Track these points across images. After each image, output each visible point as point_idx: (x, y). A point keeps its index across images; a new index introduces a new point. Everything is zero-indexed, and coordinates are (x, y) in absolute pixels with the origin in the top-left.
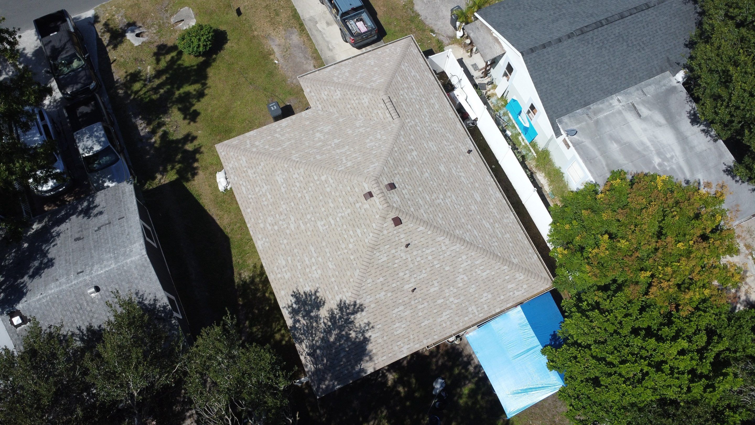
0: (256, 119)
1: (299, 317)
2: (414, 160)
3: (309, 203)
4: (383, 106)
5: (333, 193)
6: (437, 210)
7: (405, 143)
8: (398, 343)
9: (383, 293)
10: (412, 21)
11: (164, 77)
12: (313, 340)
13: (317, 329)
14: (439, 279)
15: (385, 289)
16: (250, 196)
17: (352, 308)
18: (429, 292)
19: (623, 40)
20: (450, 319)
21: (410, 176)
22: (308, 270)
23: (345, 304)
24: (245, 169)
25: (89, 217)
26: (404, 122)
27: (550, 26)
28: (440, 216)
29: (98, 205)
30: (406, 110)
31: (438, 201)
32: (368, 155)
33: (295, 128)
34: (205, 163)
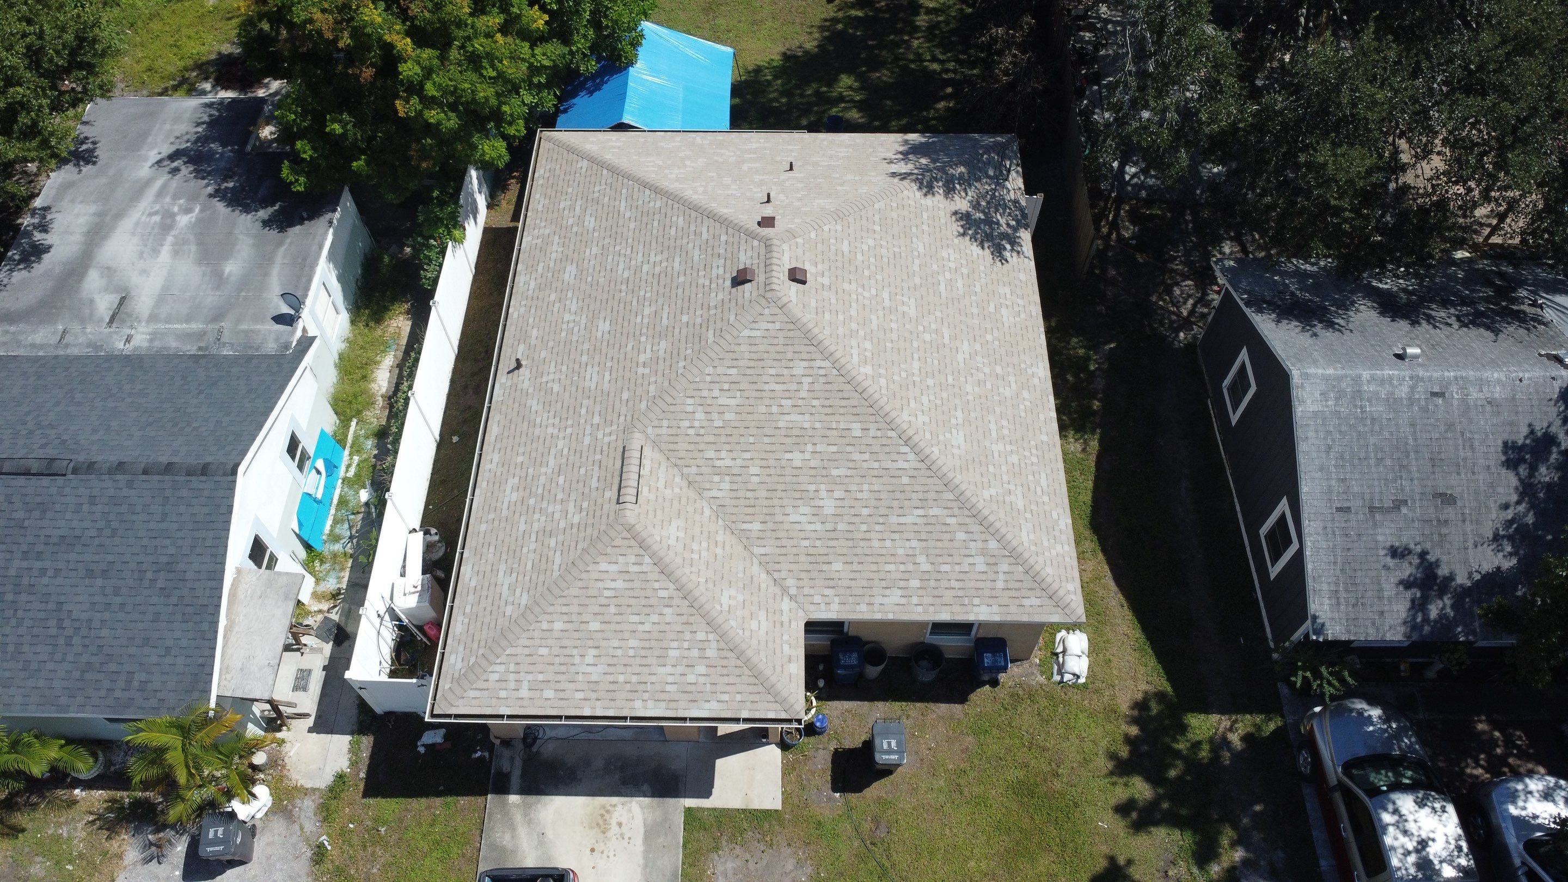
1: (1004, 228)
2: (657, 340)
7: (653, 379)
9: (846, 178)
12: (995, 190)
13: (982, 196)
15: (840, 181)
17: (911, 180)
23: (920, 188)
25: (1423, 555)
26: (621, 435)
27: (93, 533)
28: (673, 231)
29: (1401, 588)
30: (596, 468)
31: (659, 258)
32: (748, 372)
33: (874, 567)
34: (1108, 727)
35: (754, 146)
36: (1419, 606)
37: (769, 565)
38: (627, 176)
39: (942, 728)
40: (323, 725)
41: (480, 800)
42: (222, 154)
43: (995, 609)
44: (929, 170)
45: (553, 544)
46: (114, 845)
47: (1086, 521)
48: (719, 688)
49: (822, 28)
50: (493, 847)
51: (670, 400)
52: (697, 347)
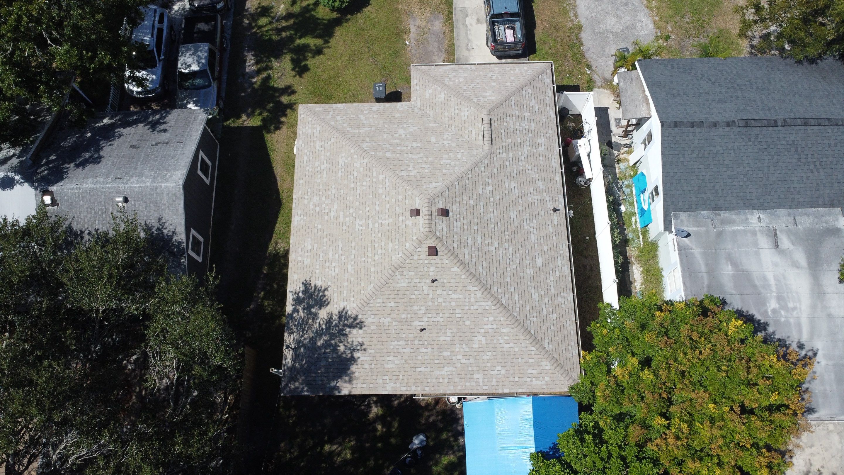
0: (361, 95)
2: (484, 195)
3: (358, 197)
4: (480, 125)
6: (484, 258)
7: (483, 174)
8: (385, 378)
9: (389, 319)
10: (571, 49)
11: (292, 21)
13: (311, 327)
14: (455, 331)
15: (393, 316)
16: (308, 168)
17: (351, 320)
18: (438, 339)
19: (796, 151)
20: (450, 377)
21: (472, 210)
22: (327, 264)
24: (315, 139)
25: (153, 131)
26: (495, 151)
28: (484, 264)
29: (168, 122)
32: (438, 171)
36: (163, 117)
38: (518, 322)
52: (463, 182)
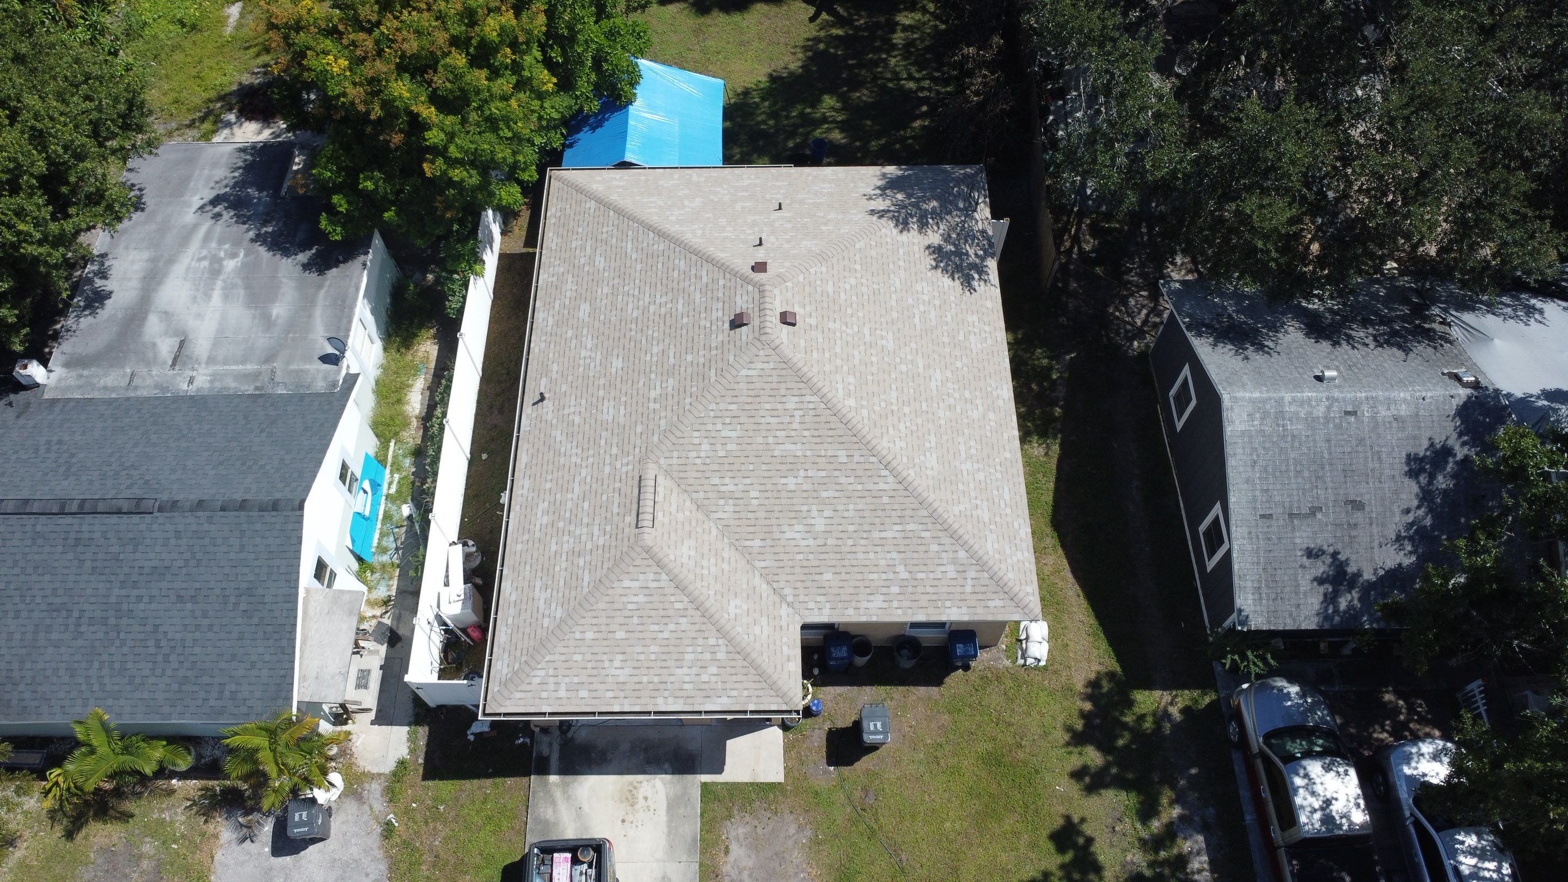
1: (973, 258)
3: (894, 387)
5: (845, 368)
6: (675, 283)
8: (833, 177)
9: (830, 217)
12: (964, 222)
13: (952, 229)
15: (823, 220)
17: (888, 217)
19: (69, 467)
20: (740, 179)
23: (897, 225)
24: (993, 527)
25: (1335, 555)
26: (637, 464)
27: (181, 563)
28: (676, 273)
29: (1315, 584)
30: (616, 495)
31: (664, 299)
32: (747, 407)
33: (859, 577)
34: (1065, 703)
35: (747, 182)
36: (1330, 599)
37: (769, 577)
38: (631, 218)
39: (921, 709)
40: (384, 717)
41: (525, 780)
42: (259, 199)
43: (964, 610)
44: (905, 207)
45: (581, 563)
46: (211, 827)
47: (1048, 520)
48: (728, 686)
49: (805, 48)
50: (538, 820)
51: (679, 434)
52: (701, 385)
